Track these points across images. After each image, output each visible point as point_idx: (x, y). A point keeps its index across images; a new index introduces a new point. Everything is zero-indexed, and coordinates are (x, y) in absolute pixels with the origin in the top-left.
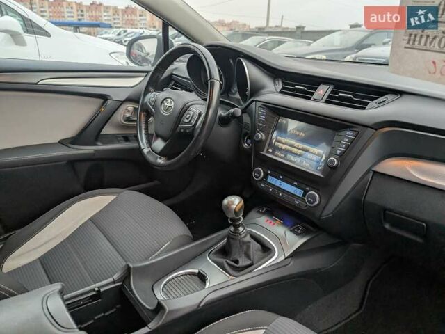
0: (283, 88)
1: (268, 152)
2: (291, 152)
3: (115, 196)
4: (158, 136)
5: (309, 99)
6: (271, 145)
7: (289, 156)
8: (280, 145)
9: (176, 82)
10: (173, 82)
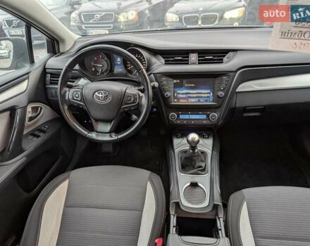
0: (166, 61)
1: (175, 102)
2: (190, 97)
3: (68, 181)
4: (97, 120)
5: (188, 64)
6: (175, 98)
7: (190, 100)
8: (181, 96)
9: (51, 74)
10: (49, 75)
